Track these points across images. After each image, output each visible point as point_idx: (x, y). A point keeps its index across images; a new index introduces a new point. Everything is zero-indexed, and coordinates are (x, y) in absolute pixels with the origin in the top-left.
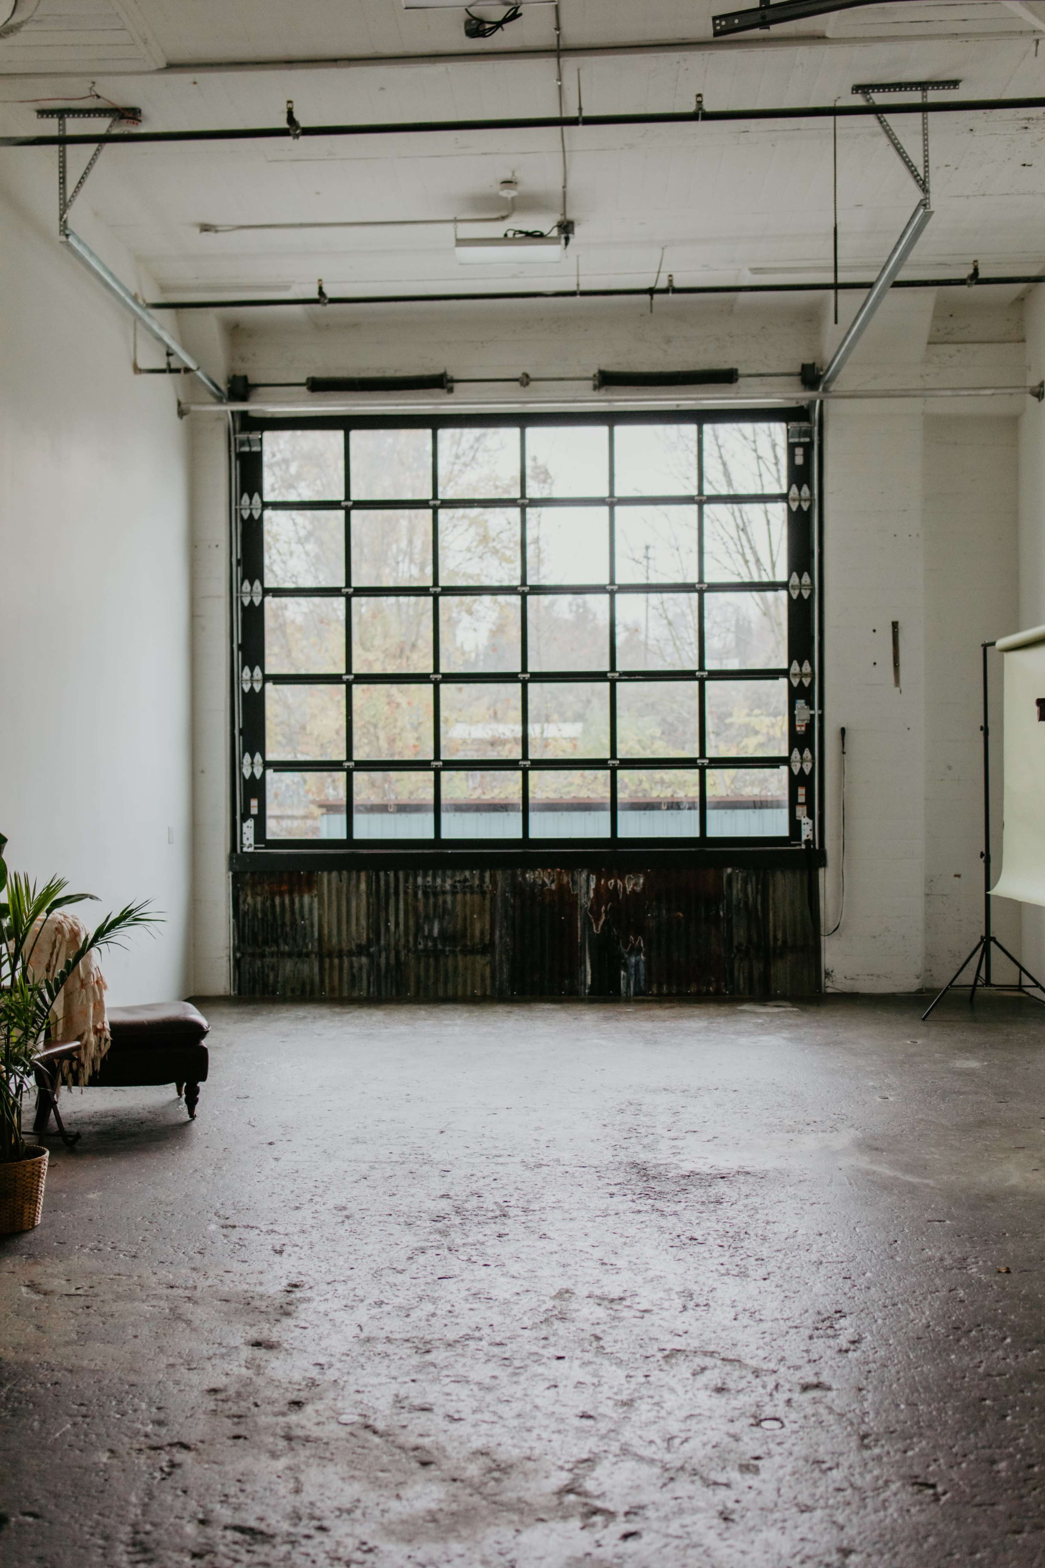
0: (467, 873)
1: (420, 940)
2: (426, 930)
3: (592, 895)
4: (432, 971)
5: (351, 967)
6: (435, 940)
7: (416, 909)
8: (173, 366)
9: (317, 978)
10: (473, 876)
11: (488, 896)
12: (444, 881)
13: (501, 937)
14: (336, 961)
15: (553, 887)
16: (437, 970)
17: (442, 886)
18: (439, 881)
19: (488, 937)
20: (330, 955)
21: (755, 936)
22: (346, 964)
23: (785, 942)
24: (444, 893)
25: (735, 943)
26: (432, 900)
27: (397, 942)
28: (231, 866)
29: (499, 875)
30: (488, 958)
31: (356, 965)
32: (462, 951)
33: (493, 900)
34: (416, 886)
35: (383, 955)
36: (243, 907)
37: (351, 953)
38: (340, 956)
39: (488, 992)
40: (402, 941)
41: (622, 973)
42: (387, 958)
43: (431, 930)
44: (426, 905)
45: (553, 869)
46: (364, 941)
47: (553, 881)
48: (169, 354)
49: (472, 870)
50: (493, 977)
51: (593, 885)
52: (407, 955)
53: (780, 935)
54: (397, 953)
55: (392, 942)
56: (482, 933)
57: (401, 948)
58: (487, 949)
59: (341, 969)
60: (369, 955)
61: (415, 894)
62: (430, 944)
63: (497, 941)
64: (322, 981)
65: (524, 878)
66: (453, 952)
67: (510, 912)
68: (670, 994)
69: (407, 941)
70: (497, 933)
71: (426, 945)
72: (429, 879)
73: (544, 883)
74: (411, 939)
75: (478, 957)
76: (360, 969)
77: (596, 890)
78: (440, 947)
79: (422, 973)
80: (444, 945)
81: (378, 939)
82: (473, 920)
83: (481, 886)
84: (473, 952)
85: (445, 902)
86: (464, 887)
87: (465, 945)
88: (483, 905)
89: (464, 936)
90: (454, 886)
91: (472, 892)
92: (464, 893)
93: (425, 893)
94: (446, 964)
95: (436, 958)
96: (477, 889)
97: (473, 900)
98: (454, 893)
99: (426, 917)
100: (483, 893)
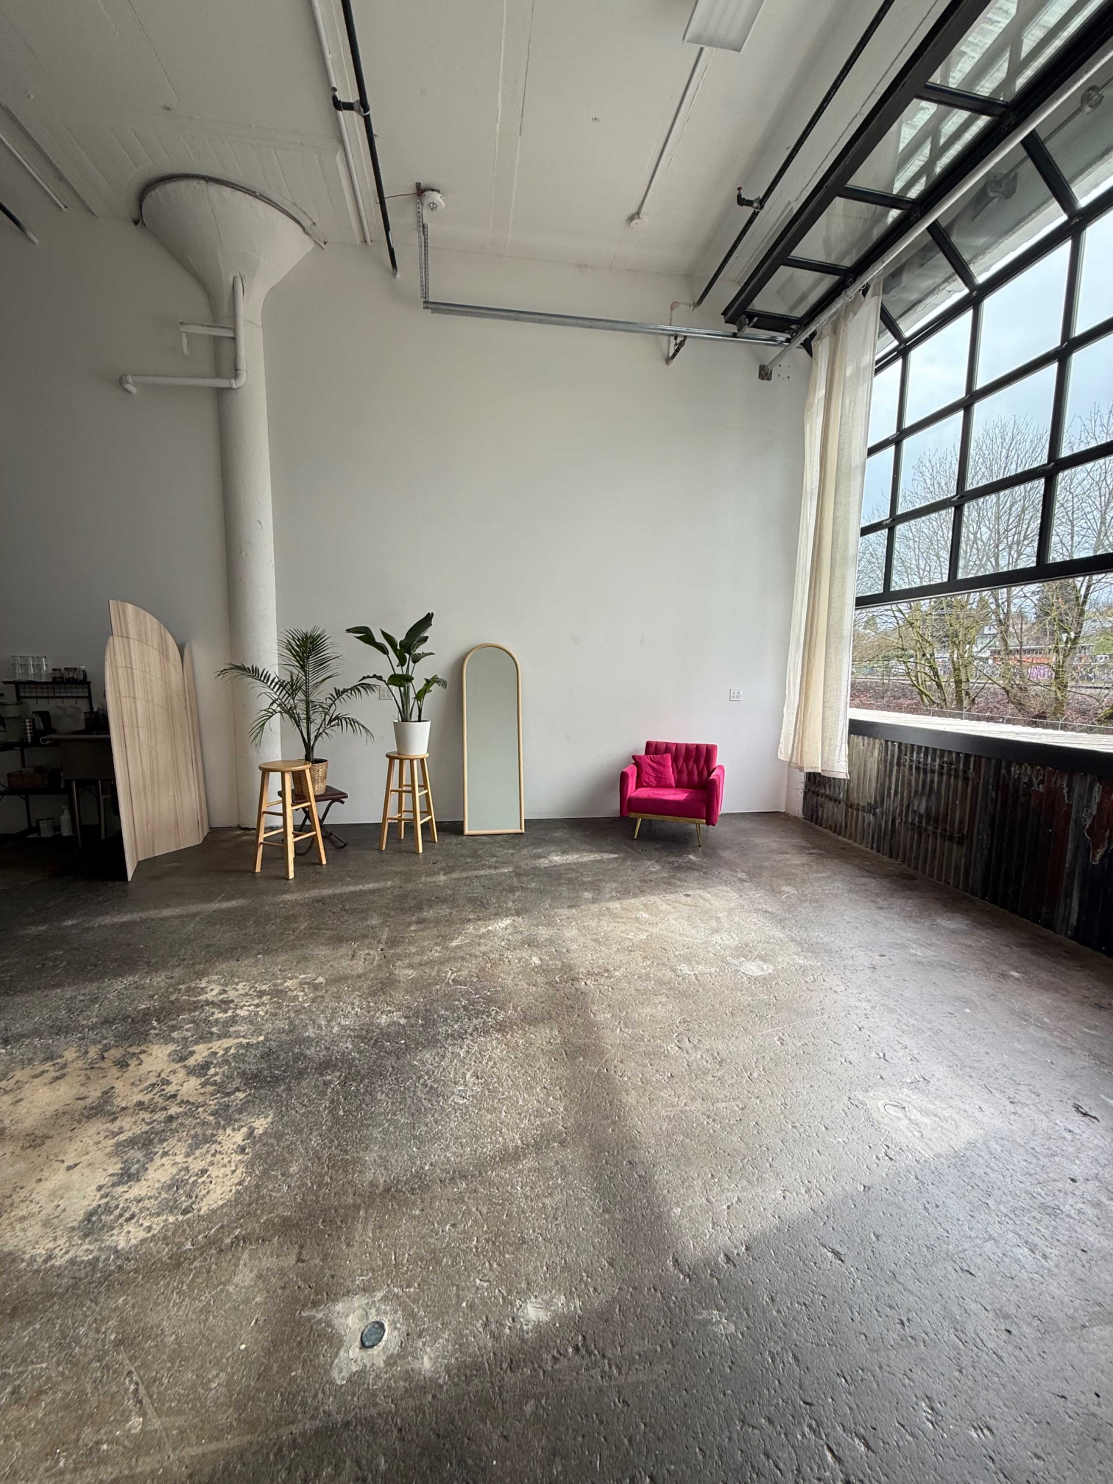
0: (954, 756)
1: (910, 813)
2: (915, 803)
3: (1094, 810)
4: (915, 847)
5: (864, 820)
6: (921, 816)
7: (908, 783)
9: (844, 822)
10: (959, 759)
11: (970, 783)
12: (934, 759)
13: (979, 831)
14: (855, 813)
15: (1042, 788)
16: (919, 848)
17: (932, 765)
18: (930, 758)
19: (966, 828)
20: (851, 806)
22: (861, 818)
24: (933, 772)
26: (921, 776)
27: (894, 812)
30: (964, 850)
31: (866, 821)
32: (942, 835)
33: (975, 789)
34: (912, 760)
35: (884, 818)
37: (864, 809)
38: (858, 810)
39: (960, 885)
40: (898, 811)
42: (886, 822)
43: (919, 806)
44: (917, 781)
45: (1044, 767)
46: (873, 801)
47: (1042, 782)
50: (967, 871)
51: (1096, 797)
52: (900, 824)
54: (894, 820)
55: (891, 809)
56: (961, 822)
57: (896, 815)
58: (964, 840)
59: (857, 821)
60: (874, 815)
61: (911, 768)
62: (917, 819)
63: (975, 834)
64: (846, 825)
65: (1009, 772)
66: (935, 833)
67: (990, 807)
69: (901, 811)
70: (976, 825)
71: (914, 820)
72: (922, 755)
73: (1033, 782)
74: (904, 809)
75: (955, 846)
76: (869, 825)
77: (1100, 805)
78: (924, 824)
79: (908, 845)
80: (928, 823)
81: (882, 802)
82: (954, 803)
83: (965, 772)
84: (951, 838)
85: (932, 781)
86: (950, 770)
87: (945, 830)
88: (964, 791)
89: (945, 820)
90: (941, 767)
91: (956, 777)
92: (950, 776)
93: (918, 768)
94: (927, 843)
95: (920, 834)
96: (961, 774)
97: (956, 785)
98: (941, 774)
99: (916, 792)
100: (966, 779)
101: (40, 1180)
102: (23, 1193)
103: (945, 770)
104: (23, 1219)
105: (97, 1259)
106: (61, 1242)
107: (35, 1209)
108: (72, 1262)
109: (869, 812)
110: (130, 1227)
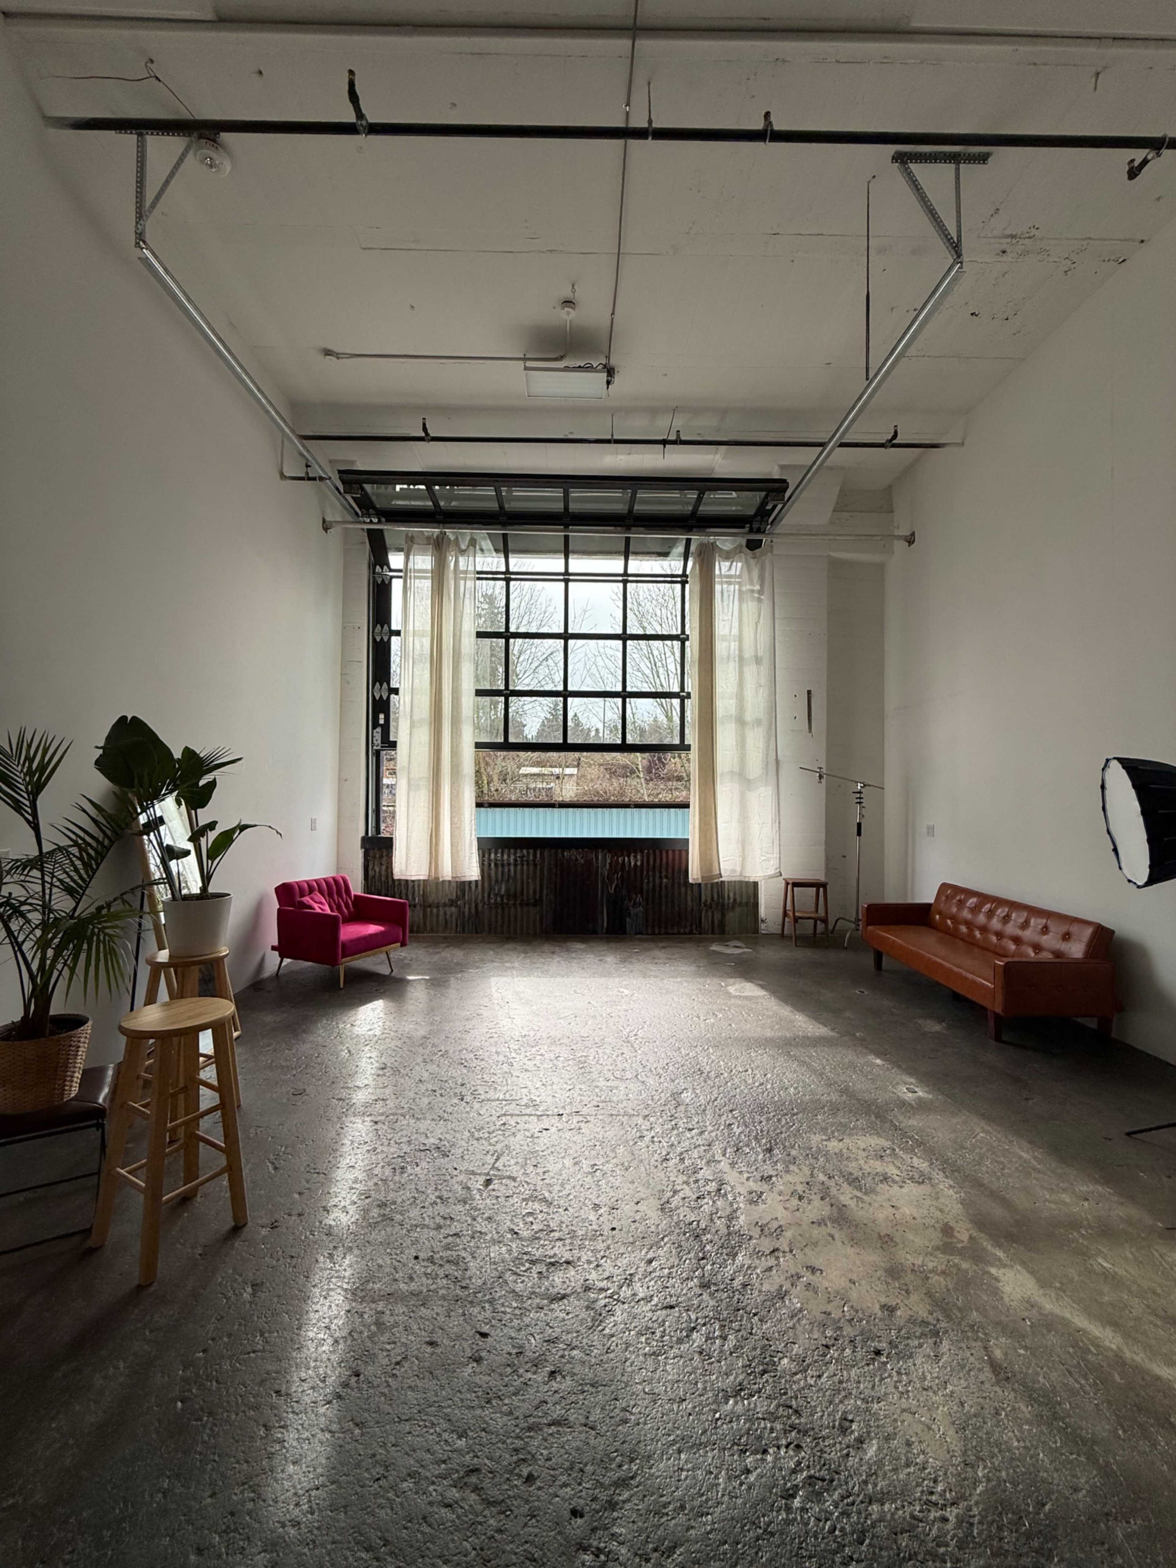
0: (525, 851)
1: (492, 896)
2: (497, 889)
4: (499, 917)
5: (445, 913)
6: (502, 897)
7: (489, 876)
8: (310, 475)
9: (422, 921)
10: (528, 853)
11: (538, 867)
12: (509, 856)
13: (547, 895)
14: (434, 910)
15: (582, 861)
16: (503, 917)
17: (508, 861)
18: (505, 857)
19: (538, 895)
20: (430, 906)
21: (715, 896)
22: (442, 913)
23: (735, 900)
24: (509, 865)
25: (703, 900)
26: (500, 869)
27: (476, 898)
28: (363, 846)
29: (546, 853)
30: (538, 908)
31: (449, 914)
32: (521, 904)
33: (542, 871)
34: (490, 860)
35: (467, 906)
36: (371, 873)
37: (445, 905)
38: (437, 907)
39: (538, 931)
40: (480, 896)
41: (628, 919)
42: (470, 908)
43: (500, 890)
44: (496, 873)
45: (582, 850)
46: (454, 897)
47: (582, 859)
48: (307, 466)
49: (528, 849)
50: (541, 921)
51: (608, 861)
52: (483, 906)
53: (731, 895)
54: (476, 906)
55: (473, 898)
56: (535, 892)
57: (479, 901)
58: (537, 903)
59: (438, 916)
60: (457, 906)
61: (490, 865)
62: (499, 899)
63: (544, 898)
64: (425, 923)
65: (563, 855)
66: (515, 904)
67: (553, 878)
68: (660, 934)
69: (483, 897)
70: (545, 892)
71: (496, 900)
72: (499, 855)
73: (577, 859)
74: (486, 895)
75: (531, 908)
76: (451, 916)
77: (610, 864)
78: (505, 901)
79: (493, 919)
80: (508, 900)
81: (464, 896)
82: (528, 883)
83: (534, 860)
84: (528, 905)
85: (509, 871)
86: (522, 861)
87: (523, 900)
88: (535, 873)
89: (522, 894)
90: (516, 860)
91: (528, 865)
92: (523, 865)
93: (496, 865)
94: (509, 912)
95: (503, 909)
96: (531, 863)
97: (528, 870)
98: (516, 865)
99: (497, 881)
100: (535, 865)
101: (914, 1218)
102: (927, 1221)
103: (519, 862)
104: (941, 1211)
105: (939, 1170)
106: (942, 1187)
107: (932, 1209)
108: (947, 1177)
109: (451, 905)
110: (916, 1165)
